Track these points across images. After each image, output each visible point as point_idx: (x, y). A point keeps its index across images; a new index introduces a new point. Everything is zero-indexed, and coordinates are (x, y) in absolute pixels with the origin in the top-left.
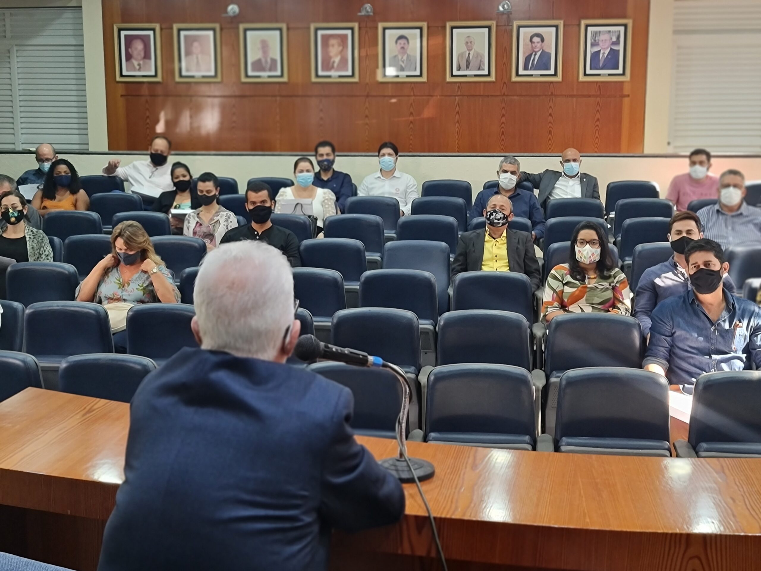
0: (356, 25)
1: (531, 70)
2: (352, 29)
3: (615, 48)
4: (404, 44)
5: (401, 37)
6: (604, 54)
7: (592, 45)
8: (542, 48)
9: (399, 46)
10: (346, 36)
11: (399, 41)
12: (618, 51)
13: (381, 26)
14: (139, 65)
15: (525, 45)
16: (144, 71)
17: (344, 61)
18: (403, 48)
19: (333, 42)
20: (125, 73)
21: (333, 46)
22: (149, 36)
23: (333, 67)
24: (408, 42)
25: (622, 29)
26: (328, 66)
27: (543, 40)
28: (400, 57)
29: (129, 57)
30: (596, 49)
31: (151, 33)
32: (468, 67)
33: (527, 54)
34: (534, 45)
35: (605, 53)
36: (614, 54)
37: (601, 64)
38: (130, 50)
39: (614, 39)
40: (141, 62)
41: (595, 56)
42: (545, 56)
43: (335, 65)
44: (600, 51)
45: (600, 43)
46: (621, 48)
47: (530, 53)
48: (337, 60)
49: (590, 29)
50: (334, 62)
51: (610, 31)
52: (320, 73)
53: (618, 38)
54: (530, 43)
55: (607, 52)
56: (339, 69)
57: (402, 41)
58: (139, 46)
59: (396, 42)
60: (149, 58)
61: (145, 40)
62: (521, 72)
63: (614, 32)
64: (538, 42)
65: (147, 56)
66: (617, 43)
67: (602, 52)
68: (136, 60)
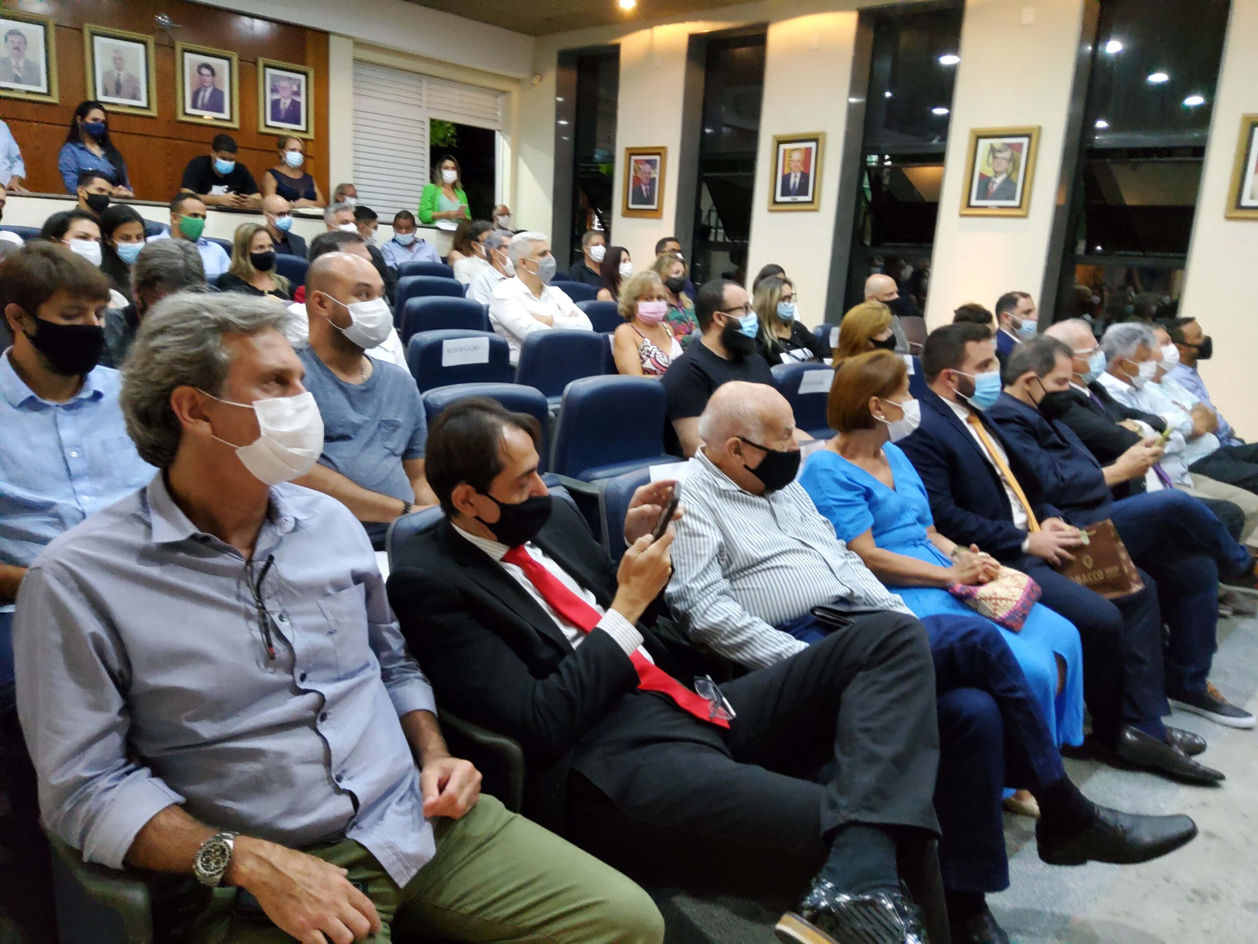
1: (201, 109)
3: (296, 99)
4: (19, 43)
5: (13, 32)
7: (273, 91)
8: (213, 84)
9: (11, 45)
11: (10, 38)
12: (299, 103)
15: (192, 76)
18: (17, 49)
25: (302, 77)
27: (213, 73)
28: (13, 62)
30: (276, 97)
32: (118, 93)
33: (195, 89)
34: (204, 78)
35: (285, 104)
37: (282, 116)
41: (276, 104)
44: (280, 100)
45: (281, 91)
47: (199, 87)
49: (268, 71)
51: (289, 79)
54: (198, 75)
55: (288, 102)
57: (15, 39)
59: (6, 39)
63: (293, 79)
64: (208, 76)
66: (298, 93)
67: (282, 101)
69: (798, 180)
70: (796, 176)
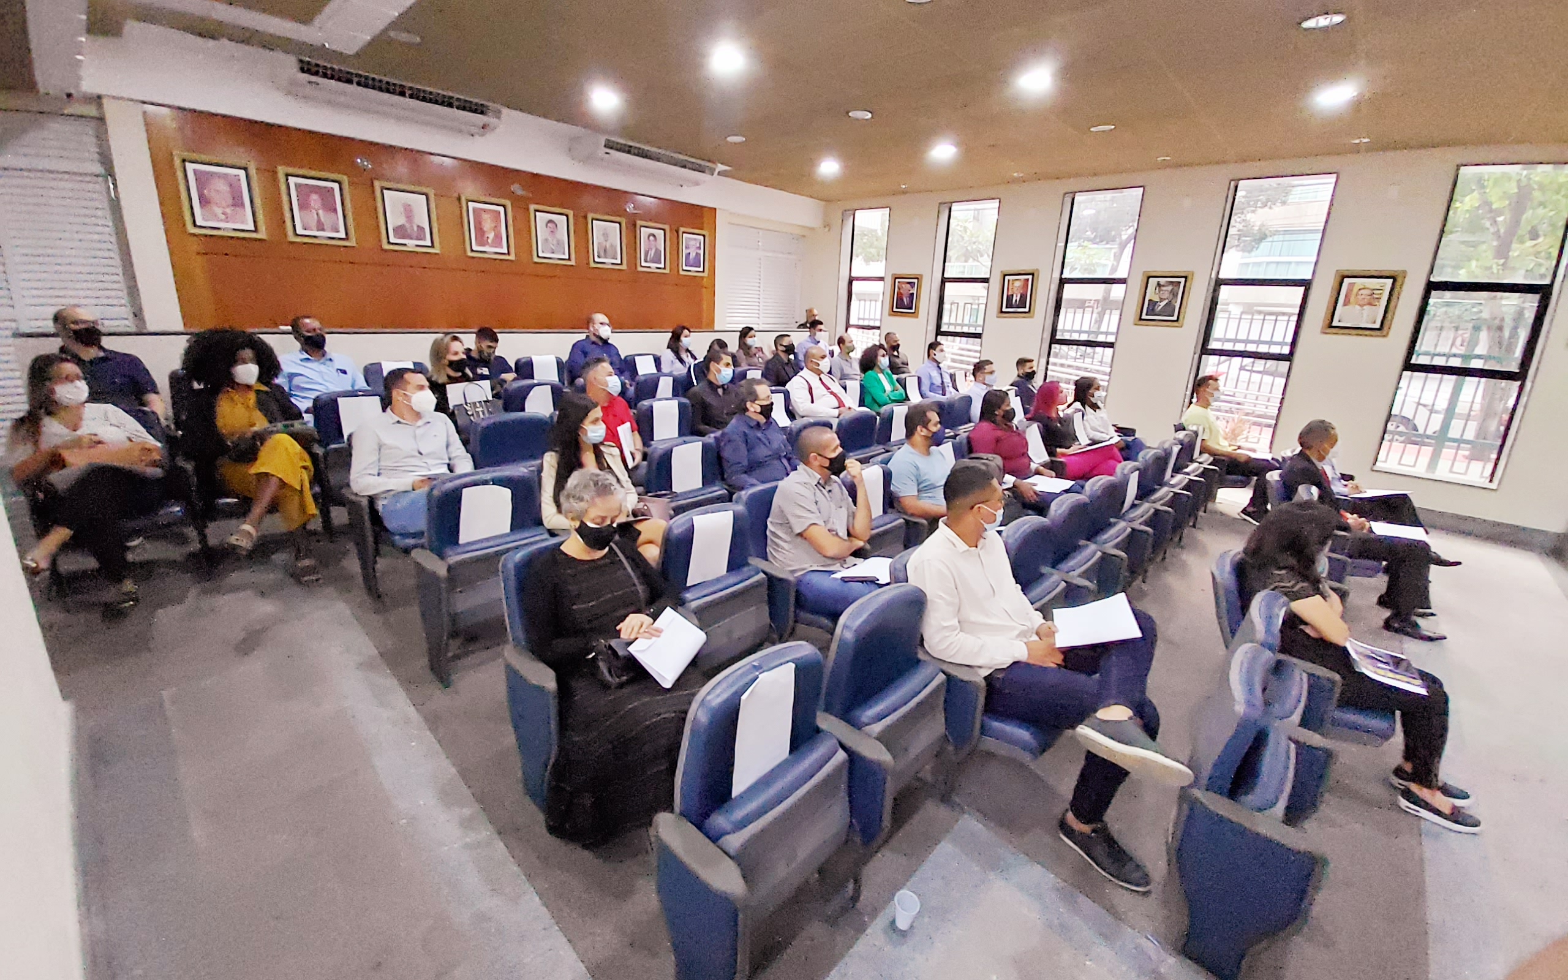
0: (507, 203)
1: (649, 262)
3: (698, 251)
4: (553, 228)
5: (550, 220)
7: (686, 248)
8: (655, 245)
9: (549, 230)
11: (549, 223)
12: (700, 254)
13: (531, 207)
14: (225, 214)
17: (498, 237)
18: (552, 231)
19: (485, 216)
21: (486, 220)
23: (487, 243)
24: (557, 227)
26: (482, 243)
27: (656, 240)
29: (205, 201)
32: (605, 256)
33: (646, 250)
35: (693, 255)
36: (698, 256)
37: (691, 263)
38: (206, 192)
39: (698, 245)
40: (228, 210)
41: (688, 256)
43: (490, 241)
45: (690, 247)
48: (491, 235)
50: (489, 238)
51: (695, 239)
52: (475, 248)
54: (648, 241)
56: (494, 246)
57: (551, 225)
58: (221, 187)
59: (546, 224)
63: (698, 239)
64: (653, 240)
66: (699, 248)
67: (691, 253)
68: (219, 206)
70: (1016, 297)
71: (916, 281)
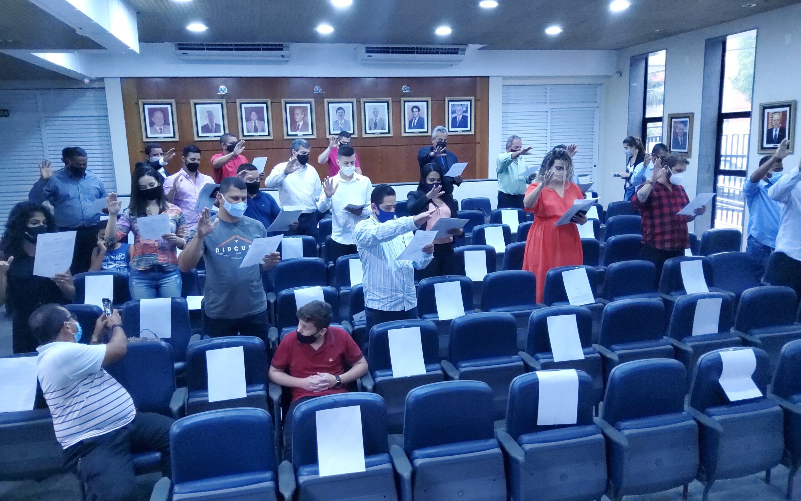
0: (313, 100)
1: (413, 129)
2: (310, 103)
3: (465, 114)
4: (342, 113)
5: (340, 108)
6: (459, 118)
7: (453, 113)
8: (419, 115)
9: (339, 114)
10: (306, 108)
11: (338, 111)
12: (467, 116)
13: (326, 101)
14: (160, 129)
16: (164, 134)
17: (305, 124)
18: (341, 115)
19: (297, 111)
20: (149, 135)
21: (298, 114)
22: (167, 109)
23: (298, 129)
24: (344, 112)
25: (469, 103)
26: (294, 128)
27: (419, 110)
28: (340, 122)
29: (152, 124)
30: (454, 115)
31: (169, 106)
32: (375, 128)
33: (410, 119)
34: (414, 113)
36: (465, 118)
37: (458, 125)
38: (152, 119)
39: (465, 109)
40: (162, 127)
41: (454, 119)
42: (421, 120)
43: (300, 127)
44: (456, 116)
45: (457, 112)
46: (468, 115)
47: (412, 118)
48: (301, 124)
49: (451, 103)
50: (299, 125)
51: (462, 104)
52: (290, 133)
53: (467, 108)
54: (412, 112)
55: (461, 117)
56: (301, 130)
57: (340, 111)
58: (159, 116)
59: (337, 112)
60: (169, 124)
61: (164, 111)
62: (407, 130)
63: (464, 105)
64: (416, 112)
65: (166, 123)
66: (466, 111)
67: (458, 117)
68: (158, 125)
69: (778, 133)
70: (776, 131)
71: (687, 119)
